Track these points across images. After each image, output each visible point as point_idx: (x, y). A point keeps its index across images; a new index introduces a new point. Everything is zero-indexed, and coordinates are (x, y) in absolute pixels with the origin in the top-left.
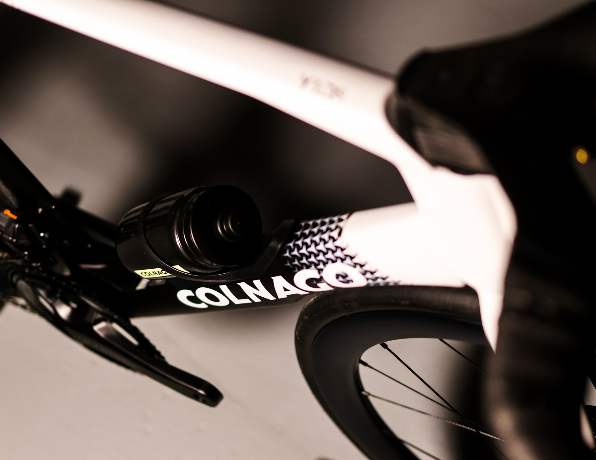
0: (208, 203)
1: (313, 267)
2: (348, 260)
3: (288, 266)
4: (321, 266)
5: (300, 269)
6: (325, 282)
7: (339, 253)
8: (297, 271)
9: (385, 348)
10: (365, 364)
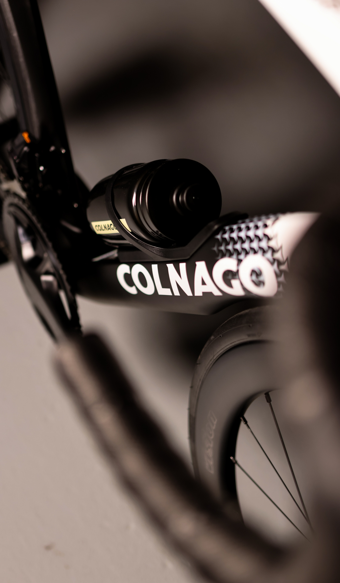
0: (179, 169)
1: (235, 256)
2: (269, 255)
3: (214, 251)
4: (242, 257)
5: (223, 256)
6: (239, 279)
7: (264, 244)
8: (219, 257)
9: (268, 402)
10: (246, 422)
